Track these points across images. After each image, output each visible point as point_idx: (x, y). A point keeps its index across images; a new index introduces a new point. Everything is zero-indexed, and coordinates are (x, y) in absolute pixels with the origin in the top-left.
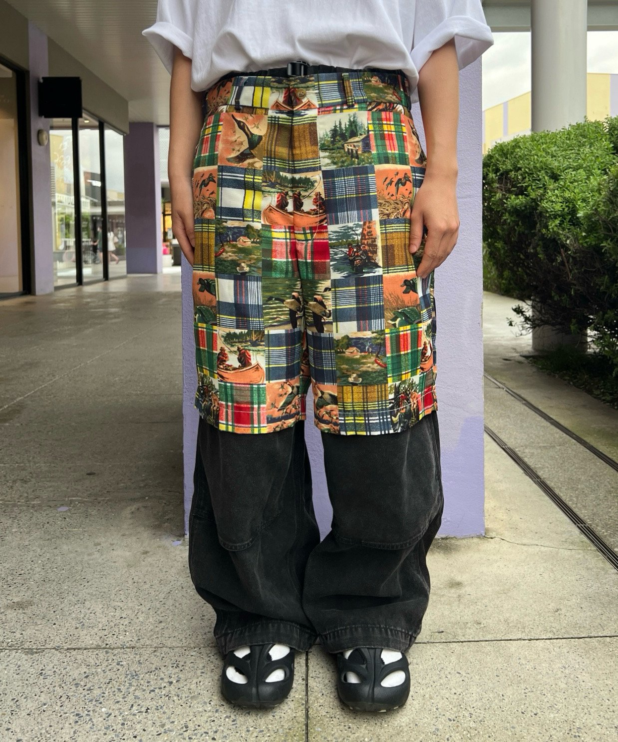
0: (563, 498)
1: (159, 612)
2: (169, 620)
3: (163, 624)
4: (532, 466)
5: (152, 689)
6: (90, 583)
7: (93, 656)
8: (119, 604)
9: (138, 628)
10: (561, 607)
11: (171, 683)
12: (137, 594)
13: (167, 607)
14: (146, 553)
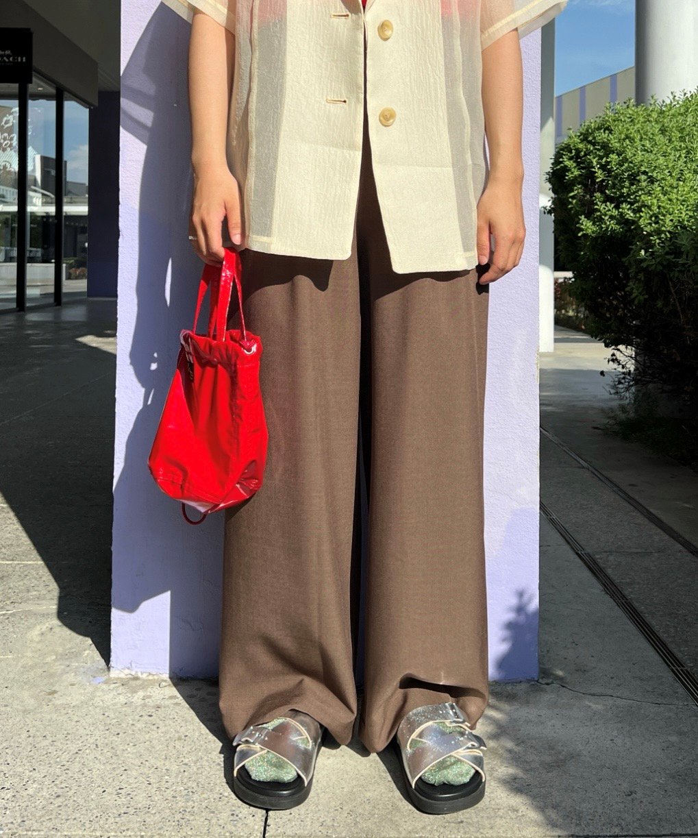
0: (656, 628)
1: (57, 782)
2: (70, 794)
3: (60, 799)
4: (617, 581)
9: (25, 804)
10: (636, 789)
12: (31, 754)
13: (70, 775)
14: (55, 692)
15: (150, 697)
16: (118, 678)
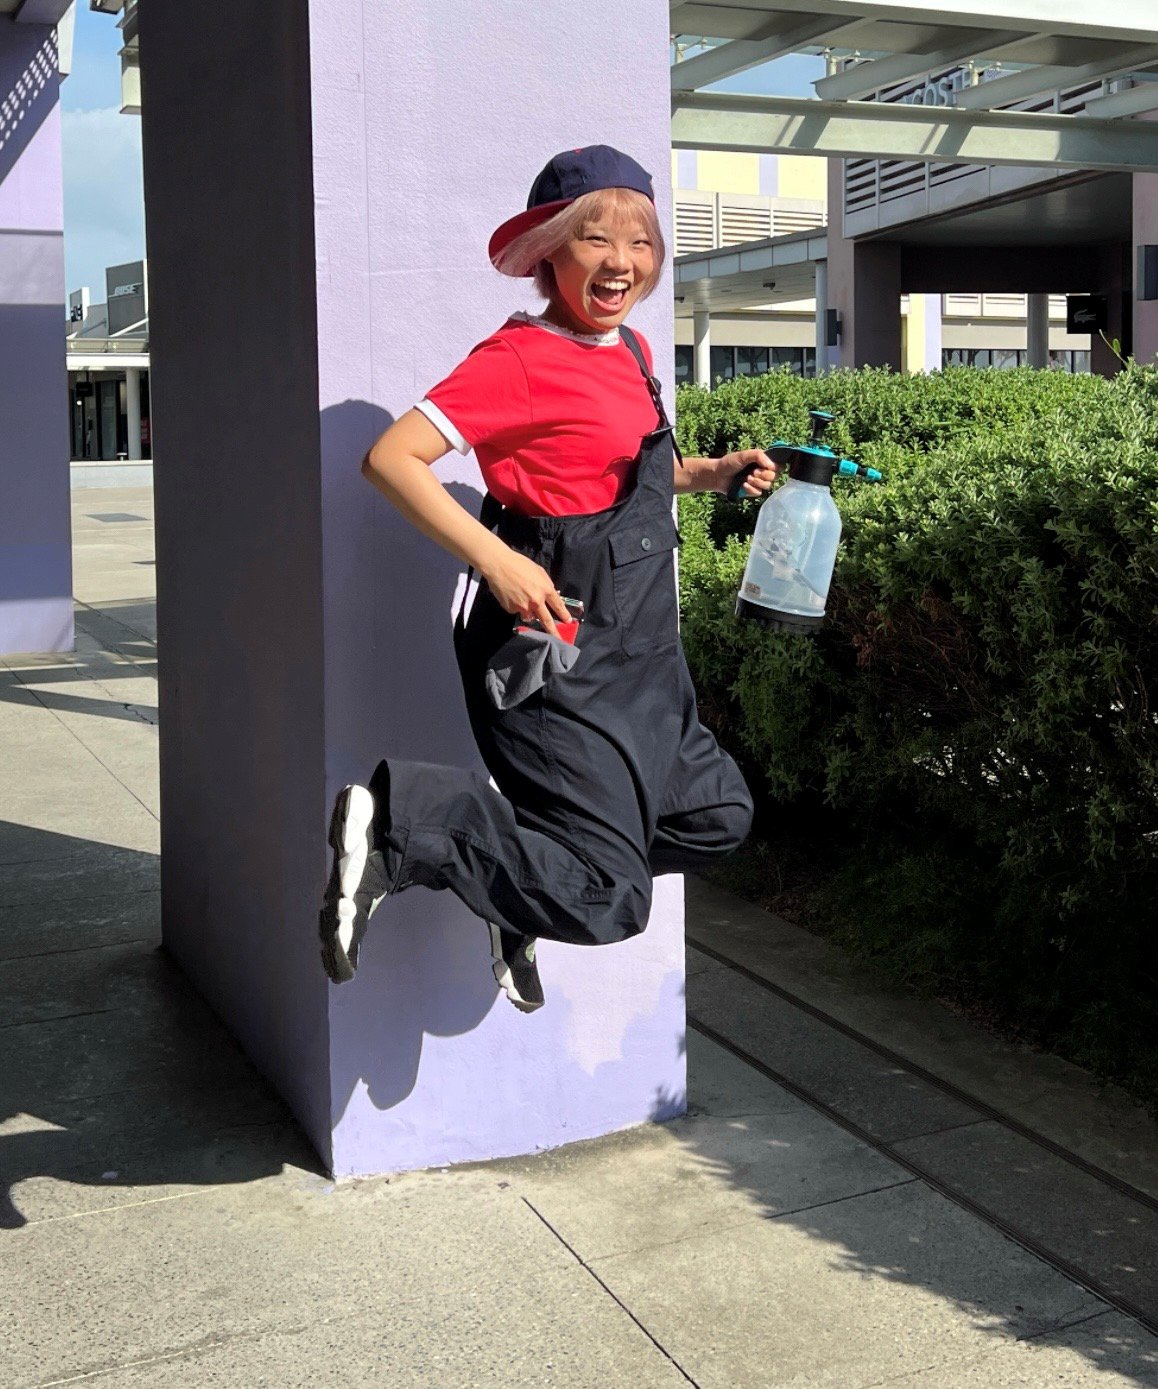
0: (747, 1050)
1: (392, 1266)
2: (412, 1271)
3: (410, 1277)
5: (464, 1331)
6: (270, 1256)
7: (369, 1321)
8: (336, 1268)
9: (386, 1285)
10: (806, 1176)
11: (479, 1323)
12: (344, 1254)
13: (396, 1260)
14: (300, 1208)
15: (390, 1193)
16: (345, 1185)
